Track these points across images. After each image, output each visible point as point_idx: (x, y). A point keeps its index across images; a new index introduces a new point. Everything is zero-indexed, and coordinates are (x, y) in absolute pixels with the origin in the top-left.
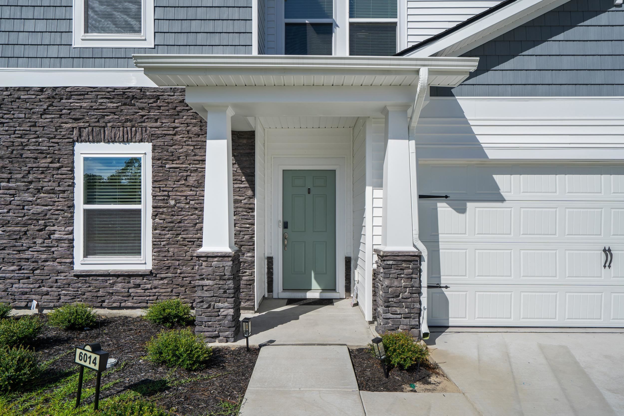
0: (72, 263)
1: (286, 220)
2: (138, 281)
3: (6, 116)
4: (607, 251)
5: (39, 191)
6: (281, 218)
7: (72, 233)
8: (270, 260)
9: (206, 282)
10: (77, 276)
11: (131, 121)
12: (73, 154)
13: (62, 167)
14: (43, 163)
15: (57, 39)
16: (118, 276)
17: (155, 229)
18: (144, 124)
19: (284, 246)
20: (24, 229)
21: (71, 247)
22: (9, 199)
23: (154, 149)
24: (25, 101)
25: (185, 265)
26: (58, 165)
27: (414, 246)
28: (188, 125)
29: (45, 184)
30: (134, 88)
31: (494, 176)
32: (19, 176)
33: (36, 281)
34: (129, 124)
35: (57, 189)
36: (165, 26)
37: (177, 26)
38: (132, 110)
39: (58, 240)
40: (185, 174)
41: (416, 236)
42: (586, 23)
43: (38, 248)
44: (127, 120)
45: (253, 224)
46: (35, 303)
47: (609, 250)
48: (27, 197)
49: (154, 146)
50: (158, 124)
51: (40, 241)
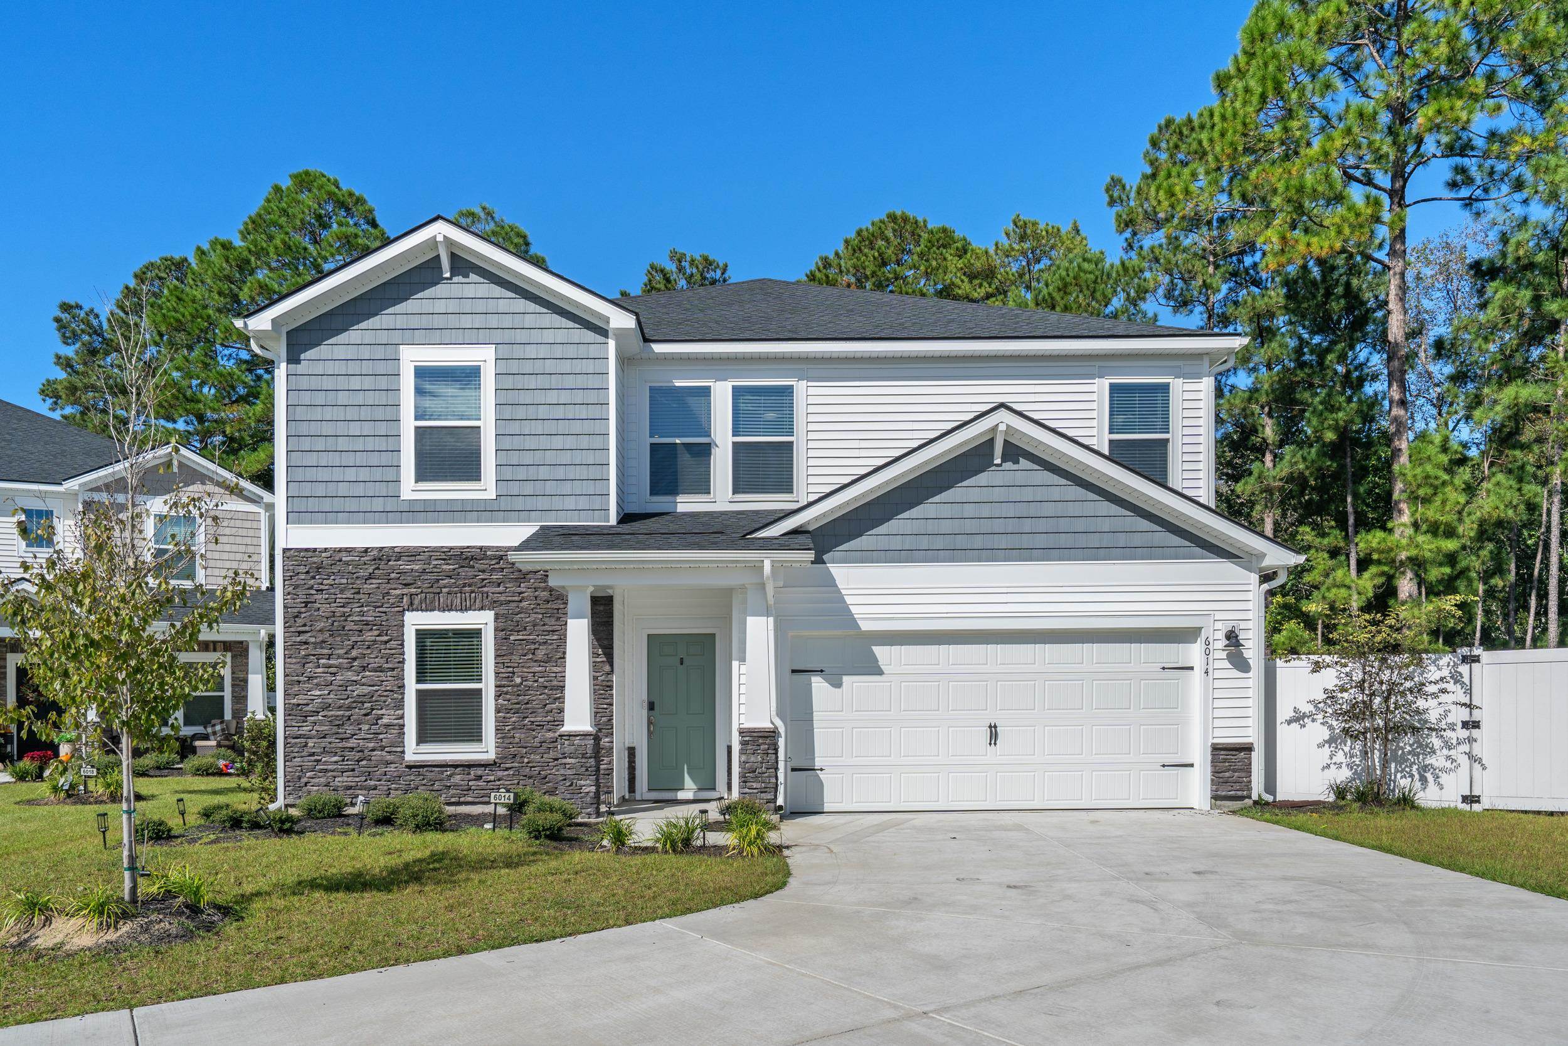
0: (403, 752)
1: (652, 699)
2: (479, 772)
3: (325, 582)
4: (993, 729)
5: (364, 668)
6: (645, 697)
7: (402, 717)
8: (632, 751)
9: (568, 760)
10: (410, 767)
11: (470, 586)
12: (403, 626)
13: (391, 640)
14: (369, 636)
15: (382, 489)
16: (456, 766)
17: (498, 711)
18: (485, 589)
19: (650, 733)
20: (347, 713)
21: (402, 734)
22: (330, 678)
23: (497, 617)
24: (347, 563)
25: (534, 753)
26: (385, 638)
27: (772, 723)
28: (536, 589)
29: (372, 661)
30: (473, 547)
31: (874, 648)
32: (341, 652)
33: (362, 774)
34: (467, 589)
35: (386, 666)
36: (508, 473)
37: (521, 473)
38: (471, 572)
39: (387, 726)
40: (533, 647)
41: (774, 713)
42: (965, 483)
43: (363, 735)
44: (464, 585)
45: (612, 705)
46: (361, 798)
47: (995, 727)
48: (350, 675)
49: (496, 615)
50: (501, 589)
51: (366, 727)
